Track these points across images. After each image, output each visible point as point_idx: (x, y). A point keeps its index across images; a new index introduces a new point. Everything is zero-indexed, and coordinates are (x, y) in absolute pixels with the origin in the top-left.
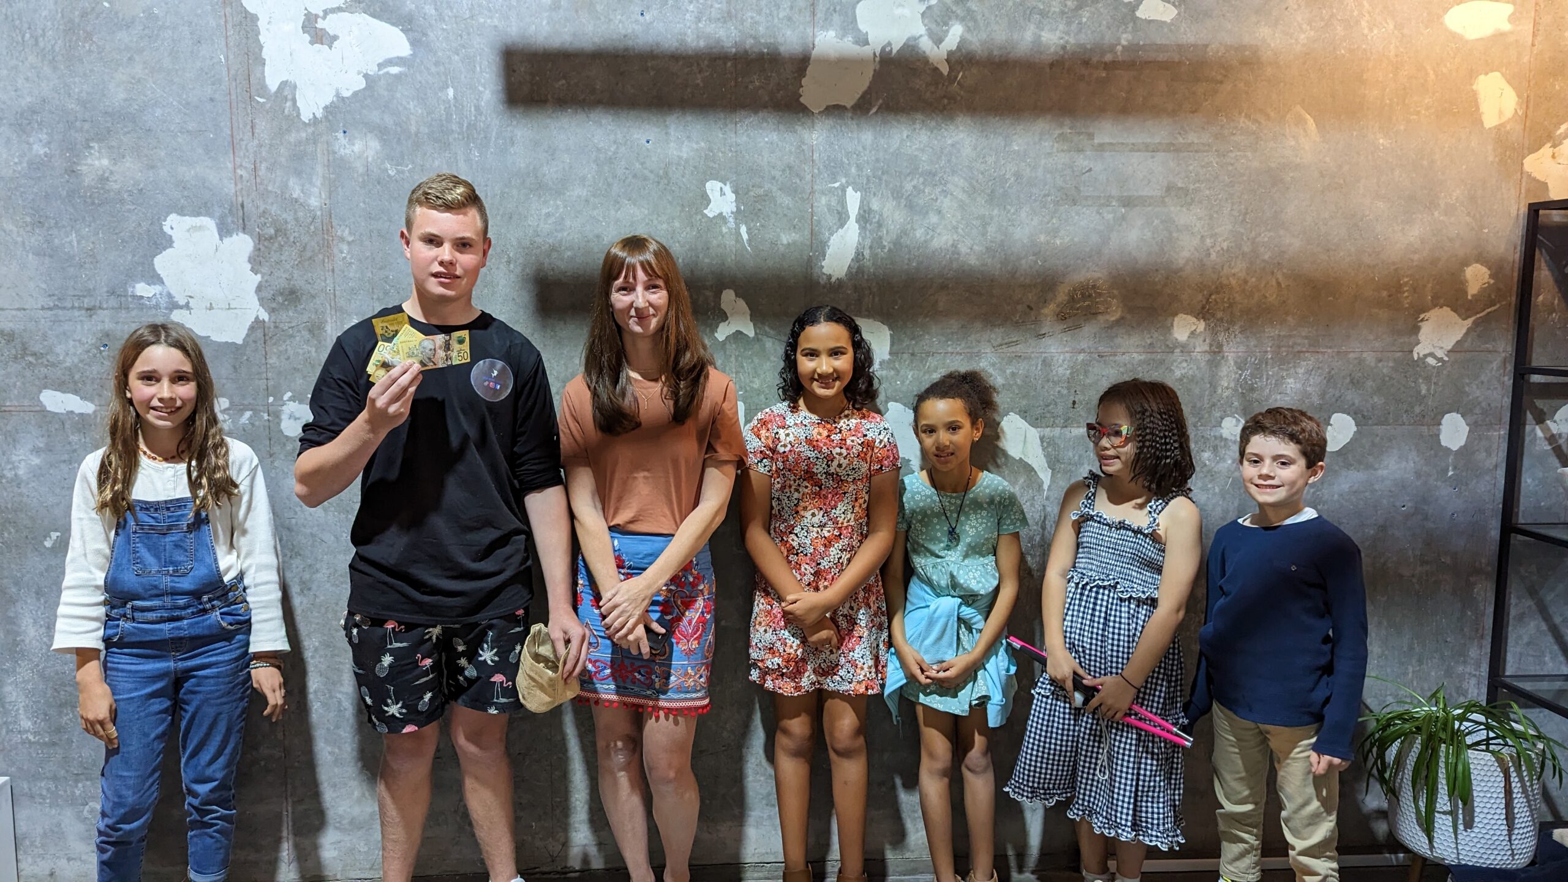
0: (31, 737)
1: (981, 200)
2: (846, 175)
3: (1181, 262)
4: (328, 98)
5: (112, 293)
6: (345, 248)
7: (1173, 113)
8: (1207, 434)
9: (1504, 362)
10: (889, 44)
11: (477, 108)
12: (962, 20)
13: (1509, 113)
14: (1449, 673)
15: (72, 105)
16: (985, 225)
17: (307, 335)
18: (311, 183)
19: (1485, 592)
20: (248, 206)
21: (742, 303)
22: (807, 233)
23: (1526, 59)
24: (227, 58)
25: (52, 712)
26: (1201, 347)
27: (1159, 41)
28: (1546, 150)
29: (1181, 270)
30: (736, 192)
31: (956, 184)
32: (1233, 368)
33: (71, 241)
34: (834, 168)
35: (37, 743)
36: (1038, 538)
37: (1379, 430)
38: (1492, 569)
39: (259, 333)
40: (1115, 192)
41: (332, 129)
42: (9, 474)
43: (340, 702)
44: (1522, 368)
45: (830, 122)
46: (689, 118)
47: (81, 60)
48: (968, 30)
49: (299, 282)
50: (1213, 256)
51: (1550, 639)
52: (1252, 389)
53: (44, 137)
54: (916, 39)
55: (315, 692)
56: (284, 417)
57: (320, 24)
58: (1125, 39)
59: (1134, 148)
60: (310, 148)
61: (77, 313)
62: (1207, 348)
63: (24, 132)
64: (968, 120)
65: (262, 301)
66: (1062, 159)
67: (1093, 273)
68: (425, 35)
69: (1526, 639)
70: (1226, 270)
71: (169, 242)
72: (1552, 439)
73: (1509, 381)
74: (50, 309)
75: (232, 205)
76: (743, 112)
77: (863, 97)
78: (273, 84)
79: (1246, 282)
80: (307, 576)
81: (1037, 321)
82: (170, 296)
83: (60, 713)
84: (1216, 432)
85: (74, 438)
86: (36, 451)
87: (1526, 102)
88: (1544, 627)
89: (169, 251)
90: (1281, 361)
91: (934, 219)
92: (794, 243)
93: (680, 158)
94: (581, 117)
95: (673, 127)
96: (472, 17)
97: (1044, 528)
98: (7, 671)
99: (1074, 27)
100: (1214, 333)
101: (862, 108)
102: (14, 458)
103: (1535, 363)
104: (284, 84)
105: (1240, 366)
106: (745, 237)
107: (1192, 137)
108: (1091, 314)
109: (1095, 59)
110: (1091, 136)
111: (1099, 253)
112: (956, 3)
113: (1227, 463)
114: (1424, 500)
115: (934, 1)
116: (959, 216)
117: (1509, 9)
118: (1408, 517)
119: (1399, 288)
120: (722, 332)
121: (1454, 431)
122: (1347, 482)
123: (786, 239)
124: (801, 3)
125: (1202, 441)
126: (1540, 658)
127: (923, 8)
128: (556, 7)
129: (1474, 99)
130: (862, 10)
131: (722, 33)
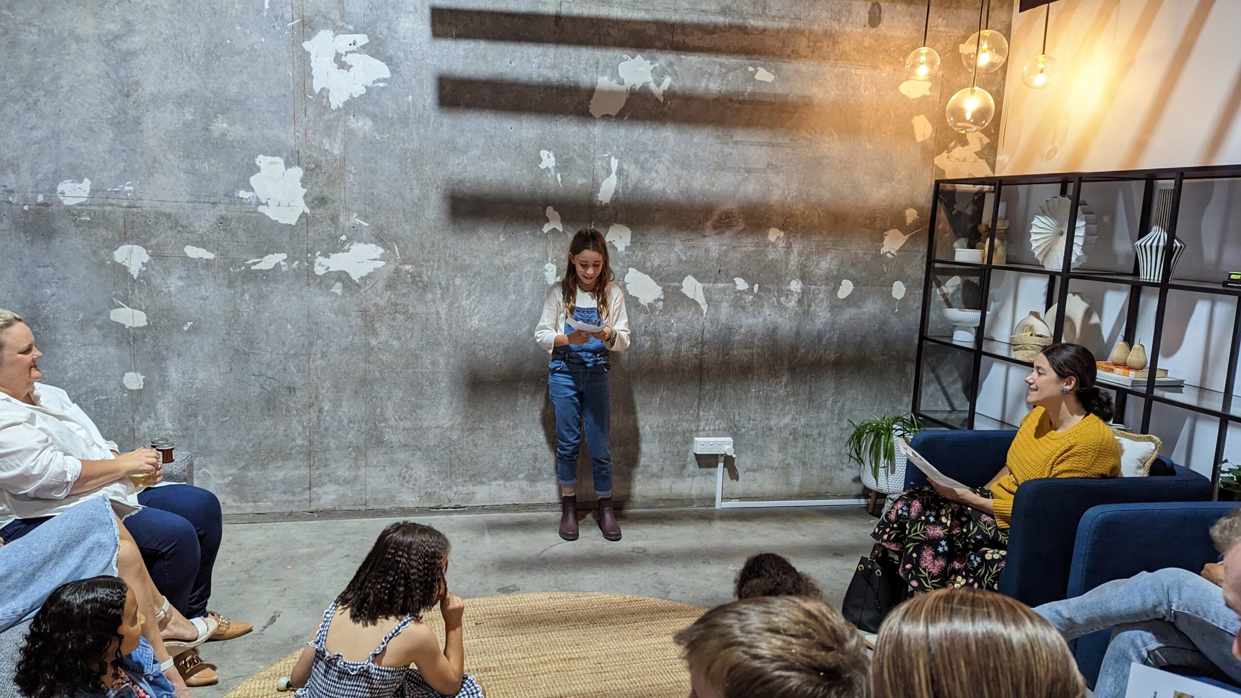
0: (171, 433)
1: (677, 166)
2: (611, 151)
3: (774, 202)
4: (346, 98)
5: (226, 195)
6: (352, 176)
7: (771, 127)
8: (783, 288)
9: (923, 256)
10: (635, 85)
11: (424, 106)
12: (671, 75)
13: (928, 135)
14: (893, 409)
15: (208, 94)
16: (679, 179)
17: (330, 222)
18: (335, 141)
19: (911, 369)
20: (301, 152)
21: (557, 214)
22: (591, 179)
23: (936, 109)
24: (293, 74)
25: (183, 419)
26: (782, 244)
27: (766, 91)
28: (945, 154)
29: (773, 206)
30: (555, 156)
31: (666, 157)
32: (797, 256)
33: (205, 167)
34: (605, 147)
35: (174, 436)
36: (700, 339)
37: (864, 288)
38: (914, 358)
39: (304, 220)
40: (743, 166)
41: (347, 113)
43: (340, 416)
44: (930, 260)
45: (604, 123)
46: (533, 117)
47: (213, 71)
48: (674, 80)
49: (327, 194)
50: (789, 199)
51: (941, 393)
52: (805, 266)
53: (192, 110)
54: (648, 83)
55: (327, 411)
56: (316, 264)
57: (343, 59)
58: (749, 89)
59: (752, 144)
60: (335, 123)
61: (206, 205)
62: (784, 245)
63: (181, 107)
64: (672, 126)
65: (307, 203)
66: (717, 148)
67: (731, 205)
68: (398, 67)
69: (930, 393)
70: (794, 207)
71: (258, 169)
72: (944, 295)
73: (924, 266)
74: (191, 202)
75: (292, 151)
76: (561, 116)
77: (621, 111)
78: (317, 89)
79: (804, 213)
80: (325, 349)
81: (702, 229)
82: (257, 198)
83: (188, 420)
84: (788, 287)
85: (202, 272)
86: (181, 278)
87: (936, 130)
88: (939, 387)
89: (258, 174)
90: (819, 253)
91: (654, 175)
92: (584, 184)
93: (528, 137)
94: (477, 114)
95: (524, 121)
96: (423, 59)
97: (703, 333)
98: (159, 397)
99: (725, 82)
100: (788, 238)
101: (620, 117)
102: (168, 282)
103: (937, 258)
104: (323, 89)
105: (800, 254)
106: (560, 180)
107: (780, 140)
108: (729, 226)
109: (735, 98)
110: (732, 137)
111: (734, 196)
112: (668, 66)
113: (792, 303)
114: (884, 324)
115: (657, 65)
116: (666, 174)
117: (929, 84)
118: (876, 332)
119: (875, 219)
120: (546, 228)
121: (899, 290)
122: (849, 313)
123: (580, 181)
124: (591, 62)
125: (780, 291)
126: (936, 402)
127: (652, 68)
128: (466, 57)
129: (912, 127)
130: (622, 67)
131: (550, 75)
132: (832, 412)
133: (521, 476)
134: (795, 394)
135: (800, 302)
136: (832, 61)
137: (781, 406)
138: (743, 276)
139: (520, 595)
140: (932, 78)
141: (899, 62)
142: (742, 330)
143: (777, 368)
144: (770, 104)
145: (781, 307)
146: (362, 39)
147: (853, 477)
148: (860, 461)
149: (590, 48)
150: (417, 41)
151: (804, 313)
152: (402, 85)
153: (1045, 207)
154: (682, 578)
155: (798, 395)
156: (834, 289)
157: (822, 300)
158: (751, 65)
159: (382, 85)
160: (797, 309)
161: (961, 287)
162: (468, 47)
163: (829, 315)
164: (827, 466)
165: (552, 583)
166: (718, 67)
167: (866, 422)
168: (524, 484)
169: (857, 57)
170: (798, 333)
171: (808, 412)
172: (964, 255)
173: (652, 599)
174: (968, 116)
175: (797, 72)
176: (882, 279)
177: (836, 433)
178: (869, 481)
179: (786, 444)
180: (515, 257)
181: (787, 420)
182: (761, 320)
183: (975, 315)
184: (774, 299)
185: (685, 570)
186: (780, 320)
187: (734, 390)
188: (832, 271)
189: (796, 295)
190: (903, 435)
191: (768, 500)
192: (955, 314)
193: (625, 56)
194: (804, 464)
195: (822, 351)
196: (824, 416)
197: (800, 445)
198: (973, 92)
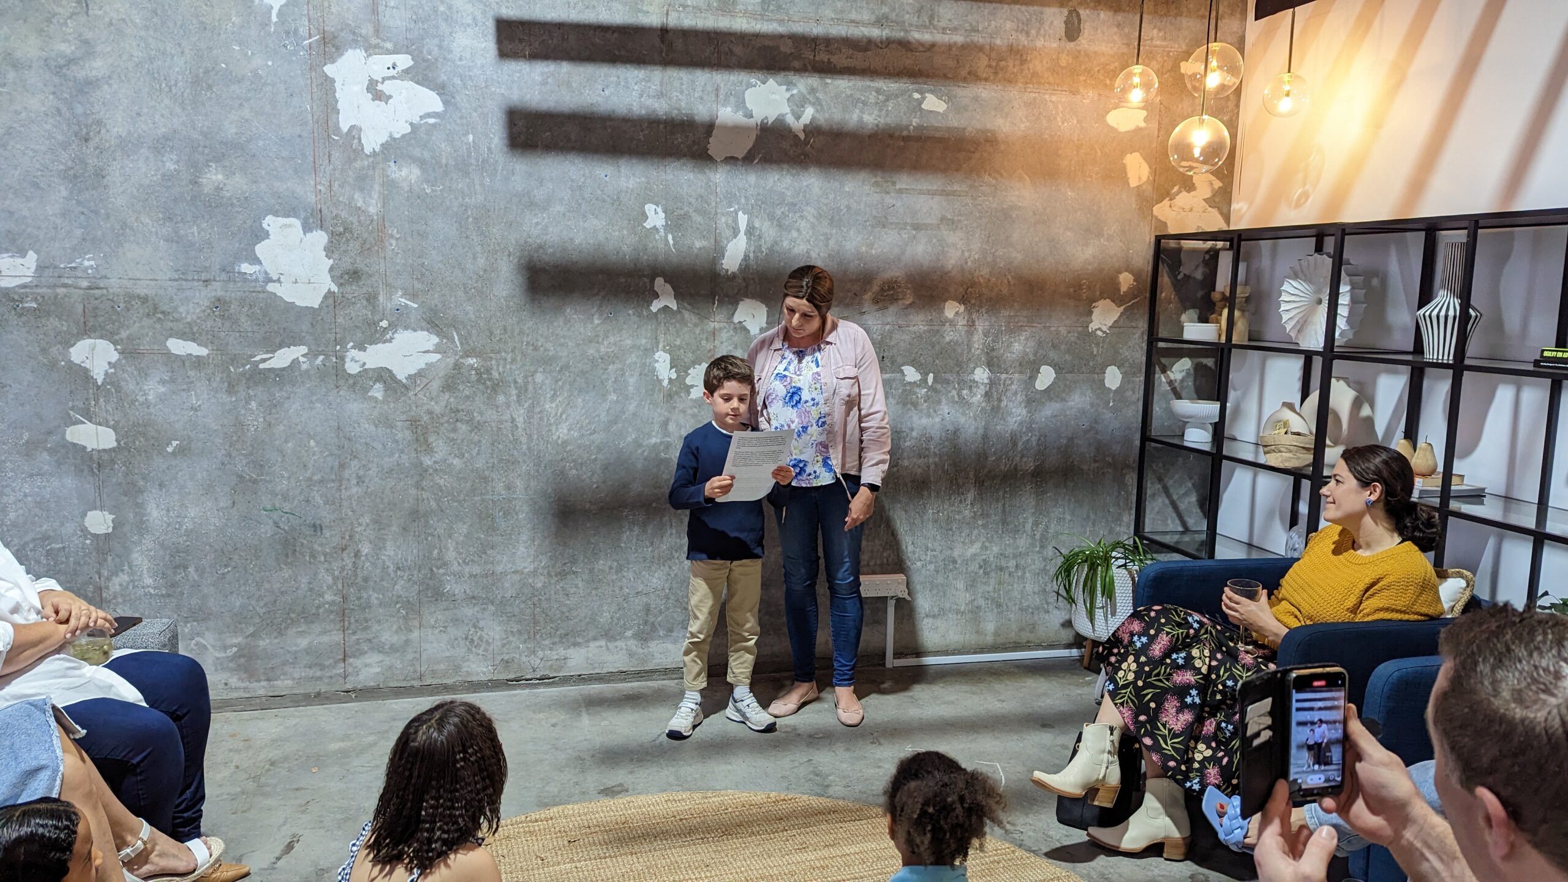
0: (152, 591)
1: (825, 223)
2: (738, 204)
3: (950, 267)
4: (384, 138)
5: (223, 270)
6: (394, 242)
7: (945, 171)
8: (965, 378)
9: (1143, 333)
10: (766, 118)
11: (489, 149)
12: (813, 104)
13: (1144, 179)
14: (1111, 531)
15: (195, 135)
16: (828, 239)
17: (365, 303)
18: (370, 196)
19: (1131, 479)
20: (325, 211)
21: (668, 287)
22: (712, 241)
23: (1154, 145)
24: (312, 108)
25: (169, 572)
26: (962, 322)
27: (936, 124)
28: (1166, 202)
29: (949, 272)
30: (665, 212)
31: (810, 211)
32: (981, 336)
33: (193, 232)
34: (731, 198)
35: (157, 595)
37: (1069, 376)
38: (1136, 465)
39: (331, 301)
40: (909, 221)
41: (386, 160)
42: (141, 399)
43: (384, 562)
44: (1152, 338)
45: (728, 168)
46: (634, 161)
47: (204, 105)
48: (817, 111)
49: (360, 266)
50: (969, 264)
51: (1170, 509)
52: (993, 350)
53: (175, 157)
54: (783, 115)
55: (366, 555)
56: (347, 360)
57: (380, 87)
58: (915, 122)
59: (921, 192)
60: (370, 172)
61: (196, 284)
62: (965, 322)
63: (159, 152)
64: (817, 170)
65: (333, 279)
66: (877, 197)
67: (895, 273)
68: (453, 97)
69: (1156, 509)
70: (977, 273)
71: (267, 235)
72: (1171, 383)
73: (1145, 346)
74: (176, 280)
75: (313, 210)
76: (670, 159)
77: (749, 151)
78: (344, 127)
79: (989, 280)
80: (361, 473)
81: (860, 304)
82: (266, 273)
83: (175, 573)
84: (971, 377)
85: (191, 373)
86: (163, 382)
87: (1154, 172)
88: (1167, 502)
89: (267, 241)
90: (1010, 332)
91: (795, 234)
92: (704, 247)
93: (628, 188)
94: (561, 158)
95: (623, 167)
96: (486, 87)
98: (135, 543)
99: (884, 112)
100: (970, 314)
101: (748, 159)
102: (146, 387)
103: (1160, 336)
104: (352, 127)
105: (986, 334)
106: (671, 242)
107: (956, 187)
108: (894, 299)
109: (897, 134)
110: (894, 183)
111: (899, 260)
112: (809, 93)
113: (978, 398)
114: (1096, 422)
115: (795, 92)
116: (811, 233)
117: (1144, 113)
118: (1086, 432)
119: (1080, 287)
120: (656, 306)
121: (1113, 378)
122: (1050, 409)
123: (698, 244)
124: (709, 88)
125: (962, 383)
126: (1165, 521)
127: (788, 95)
128: (544, 83)
129: (1124, 166)
130: (749, 95)
131: (656, 105)
132: (1033, 537)
133: (629, 633)
134: (985, 515)
135: (987, 395)
136: (1020, 85)
137: (966, 531)
138: (913, 363)
139: (628, 799)
140: (1147, 105)
141: (1106, 85)
142: (914, 434)
143: (960, 481)
144: (941, 140)
145: (962, 402)
146: (404, 61)
147: (1061, 621)
148: (1071, 600)
149: (706, 70)
150: (479, 63)
151: (992, 409)
152: (459, 121)
153: (1298, 268)
154: (844, 766)
155: (988, 516)
156: (1030, 378)
157: (1016, 393)
158: (917, 91)
159: (432, 121)
160: (984, 404)
161: (1192, 371)
162: (546, 70)
163: (1024, 412)
164: (1029, 606)
165: (672, 779)
166: (874, 93)
167: (1077, 550)
168: (633, 644)
169: (1051, 79)
170: (985, 437)
171: (1001, 538)
172: (1195, 331)
173: (805, 797)
174: (1197, 153)
175: (976, 99)
176: (1091, 364)
177: (1039, 564)
178: (1083, 626)
179: (974, 581)
180: (615, 344)
181: (975, 549)
182: (938, 420)
183: (1213, 408)
184: (954, 393)
185: (847, 755)
186: (962, 420)
187: (906, 511)
188: (1027, 354)
189: (982, 387)
190: (1125, 565)
191: (953, 654)
192: (1187, 407)
193: (753, 81)
194: (999, 605)
195: (1017, 459)
196: (1023, 542)
197: (992, 581)
198: (1202, 122)
